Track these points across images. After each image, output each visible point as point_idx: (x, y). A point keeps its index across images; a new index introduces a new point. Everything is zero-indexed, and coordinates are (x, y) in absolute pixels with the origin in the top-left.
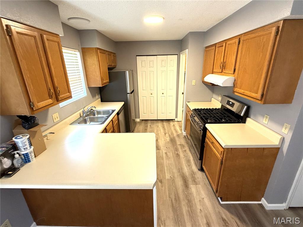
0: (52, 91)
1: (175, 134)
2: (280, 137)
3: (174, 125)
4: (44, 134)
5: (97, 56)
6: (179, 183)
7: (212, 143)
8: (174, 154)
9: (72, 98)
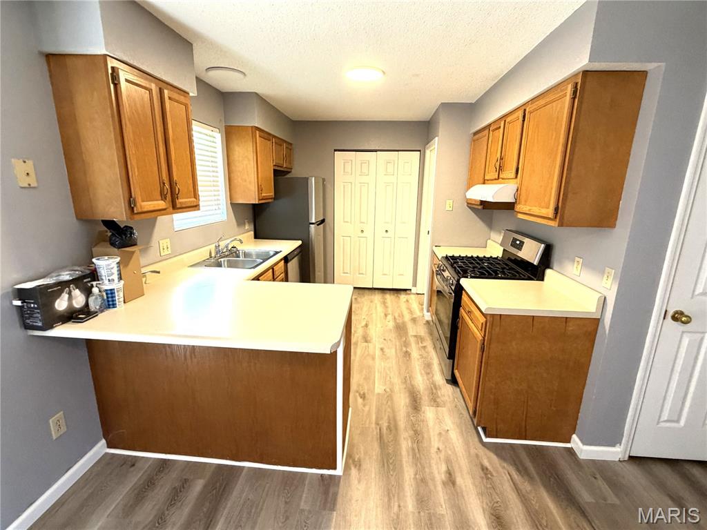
0: (167, 186)
1: (407, 317)
2: (598, 295)
3: (407, 301)
4: (143, 270)
5: (253, 142)
6: (402, 401)
7: (469, 312)
8: (398, 351)
9: (199, 209)
